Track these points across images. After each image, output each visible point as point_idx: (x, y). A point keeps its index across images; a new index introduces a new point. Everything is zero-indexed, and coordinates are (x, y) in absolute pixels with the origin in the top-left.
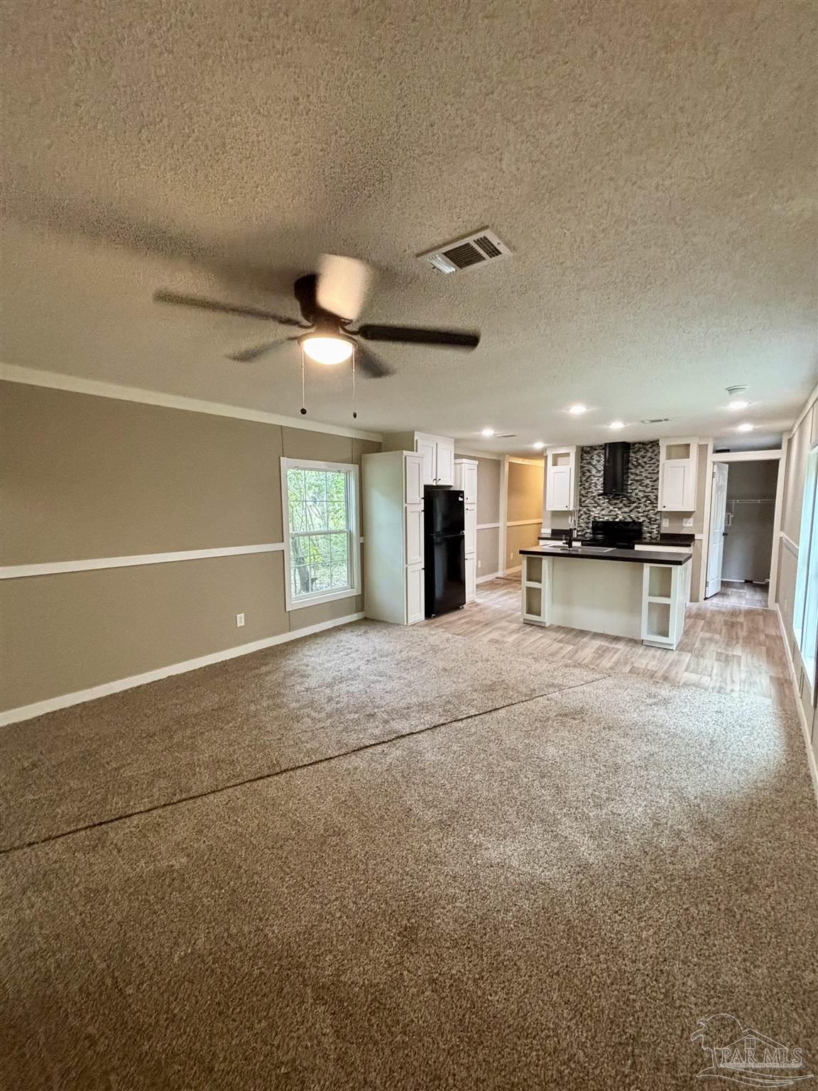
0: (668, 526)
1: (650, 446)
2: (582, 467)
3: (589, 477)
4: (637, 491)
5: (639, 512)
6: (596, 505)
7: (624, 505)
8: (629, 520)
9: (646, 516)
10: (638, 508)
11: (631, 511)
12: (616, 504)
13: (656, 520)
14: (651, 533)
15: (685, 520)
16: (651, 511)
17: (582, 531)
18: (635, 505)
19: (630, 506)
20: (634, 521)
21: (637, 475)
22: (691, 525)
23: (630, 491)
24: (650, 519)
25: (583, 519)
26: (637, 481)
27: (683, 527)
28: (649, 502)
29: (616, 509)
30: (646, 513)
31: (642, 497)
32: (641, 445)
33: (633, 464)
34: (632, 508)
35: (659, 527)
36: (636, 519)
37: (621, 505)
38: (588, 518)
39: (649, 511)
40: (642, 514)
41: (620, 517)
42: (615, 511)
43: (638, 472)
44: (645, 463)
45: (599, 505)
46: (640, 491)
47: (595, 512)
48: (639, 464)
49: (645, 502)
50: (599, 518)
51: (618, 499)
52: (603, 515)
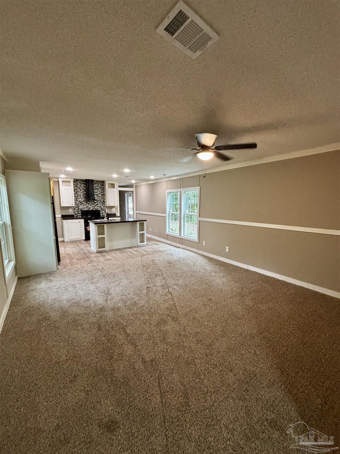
0: (108, 211)
1: (99, 182)
3: (77, 192)
5: (98, 207)
6: (81, 204)
8: (95, 209)
9: (101, 208)
10: (98, 205)
11: (95, 206)
12: (89, 203)
13: (104, 209)
14: (103, 214)
15: (113, 209)
17: (76, 215)
18: (96, 204)
20: (96, 210)
21: (96, 193)
22: (115, 210)
25: (76, 210)
26: (96, 195)
27: (112, 211)
29: (89, 206)
31: (98, 201)
32: (96, 182)
34: (95, 205)
35: (105, 211)
37: (91, 204)
38: (78, 209)
39: (101, 206)
41: (91, 208)
43: (96, 191)
44: (98, 188)
45: (82, 204)
46: (97, 199)
47: (81, 207)
48: (96, 189)
49: (100, 203)
50: (83, 209)
51: (90, 201)
52: (84, 208)
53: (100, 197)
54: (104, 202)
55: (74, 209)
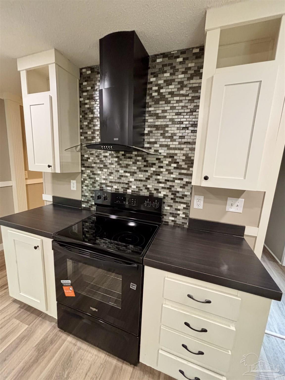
0: (201, 207)
1: (180, 59)
2: (82, 104)
4: (158, 145)
5: (159, 182)
7: (139, 168)
8: (145, 193)
9: (169, 189)
10: (159, 175)
11: (148, 179)
12: (127, 166)
13: (183, 197)
15: (230, 201)
16: (176, 181)
18: (153, 169)
19: (146, 171)
20: (151, 195)
21: (158, 117)
22: (240, 210)
23: (147, 145)
24: (175, 193)
25: (87, 186)
26: (157, 128)
27: (226, 212)
28: (175, 165)
29: (128, 175)
30: (169, 183)
31: (165, 157)
32: (167, 61)
33: (152, 97)
34: (148, 174)
35: (188, 207)
36: (155, 192)
37: (134, 168)
38: (93, 185)
39: (175, 179)
40: (162, 185)
41: (134, 187)
42: (127, 177)
43: (159, 112)
45: (105, 166)
46: (161, 146)
47: (102, 177)
48: (162, 97)
49: (169, 165)
50: (107, 186)
51: (130, 158)
52: (111, 182)
53: (171, 138)
54: (190, 162)
55: (83, 182)
